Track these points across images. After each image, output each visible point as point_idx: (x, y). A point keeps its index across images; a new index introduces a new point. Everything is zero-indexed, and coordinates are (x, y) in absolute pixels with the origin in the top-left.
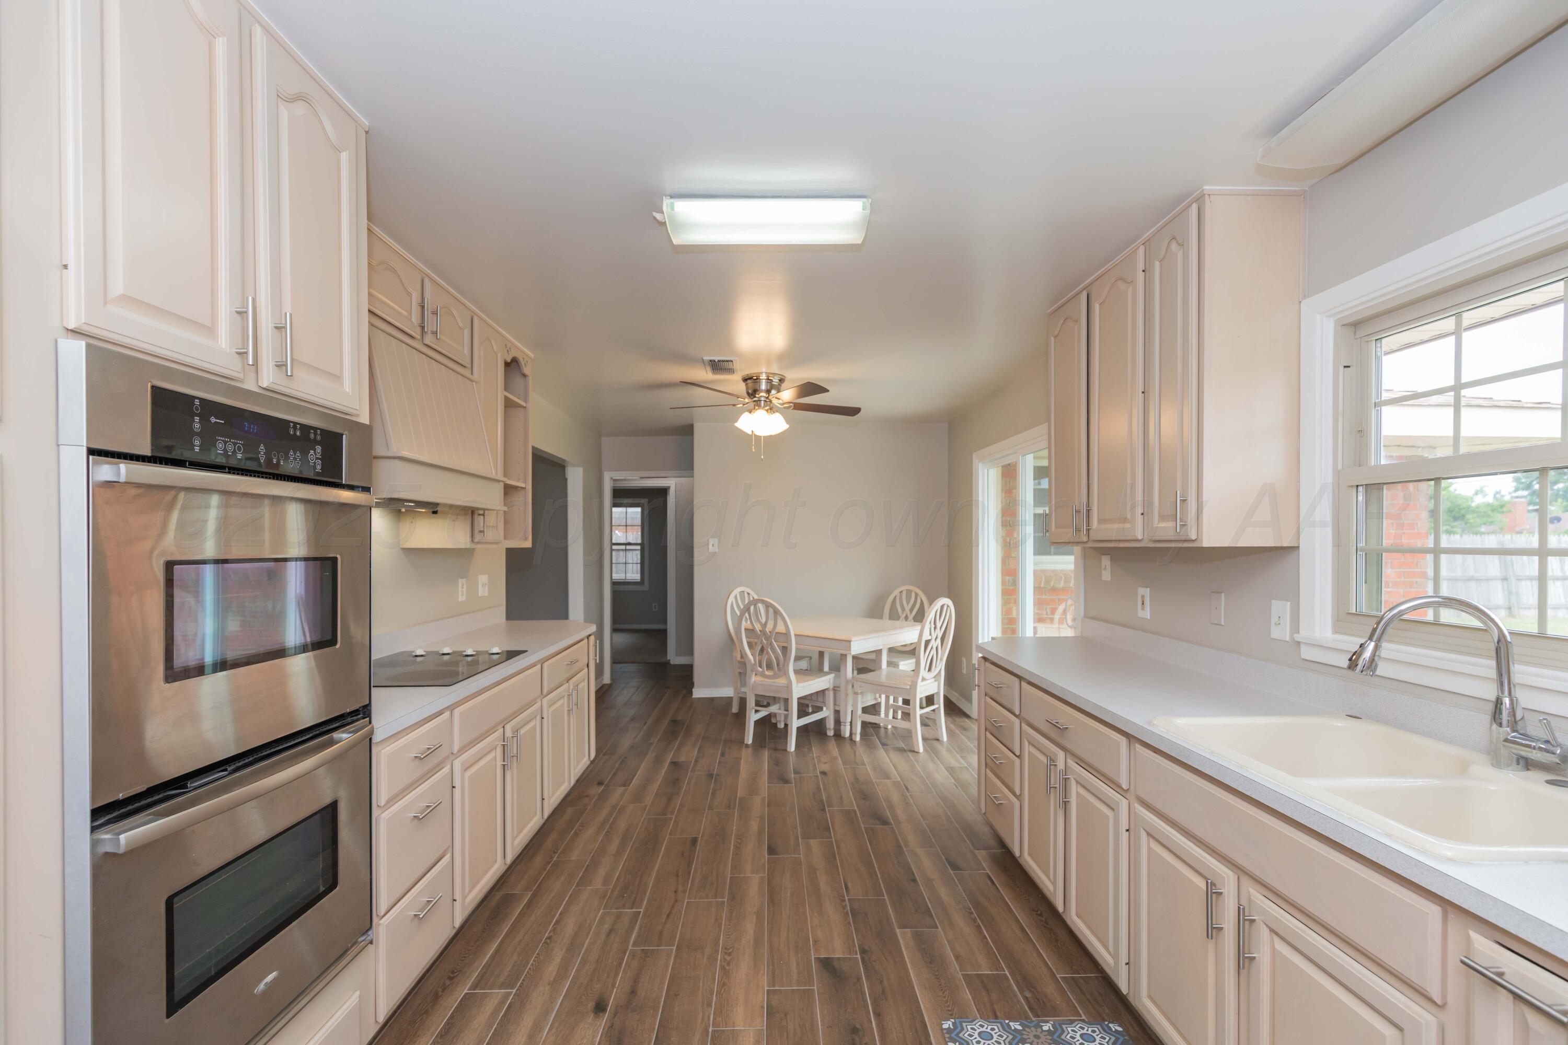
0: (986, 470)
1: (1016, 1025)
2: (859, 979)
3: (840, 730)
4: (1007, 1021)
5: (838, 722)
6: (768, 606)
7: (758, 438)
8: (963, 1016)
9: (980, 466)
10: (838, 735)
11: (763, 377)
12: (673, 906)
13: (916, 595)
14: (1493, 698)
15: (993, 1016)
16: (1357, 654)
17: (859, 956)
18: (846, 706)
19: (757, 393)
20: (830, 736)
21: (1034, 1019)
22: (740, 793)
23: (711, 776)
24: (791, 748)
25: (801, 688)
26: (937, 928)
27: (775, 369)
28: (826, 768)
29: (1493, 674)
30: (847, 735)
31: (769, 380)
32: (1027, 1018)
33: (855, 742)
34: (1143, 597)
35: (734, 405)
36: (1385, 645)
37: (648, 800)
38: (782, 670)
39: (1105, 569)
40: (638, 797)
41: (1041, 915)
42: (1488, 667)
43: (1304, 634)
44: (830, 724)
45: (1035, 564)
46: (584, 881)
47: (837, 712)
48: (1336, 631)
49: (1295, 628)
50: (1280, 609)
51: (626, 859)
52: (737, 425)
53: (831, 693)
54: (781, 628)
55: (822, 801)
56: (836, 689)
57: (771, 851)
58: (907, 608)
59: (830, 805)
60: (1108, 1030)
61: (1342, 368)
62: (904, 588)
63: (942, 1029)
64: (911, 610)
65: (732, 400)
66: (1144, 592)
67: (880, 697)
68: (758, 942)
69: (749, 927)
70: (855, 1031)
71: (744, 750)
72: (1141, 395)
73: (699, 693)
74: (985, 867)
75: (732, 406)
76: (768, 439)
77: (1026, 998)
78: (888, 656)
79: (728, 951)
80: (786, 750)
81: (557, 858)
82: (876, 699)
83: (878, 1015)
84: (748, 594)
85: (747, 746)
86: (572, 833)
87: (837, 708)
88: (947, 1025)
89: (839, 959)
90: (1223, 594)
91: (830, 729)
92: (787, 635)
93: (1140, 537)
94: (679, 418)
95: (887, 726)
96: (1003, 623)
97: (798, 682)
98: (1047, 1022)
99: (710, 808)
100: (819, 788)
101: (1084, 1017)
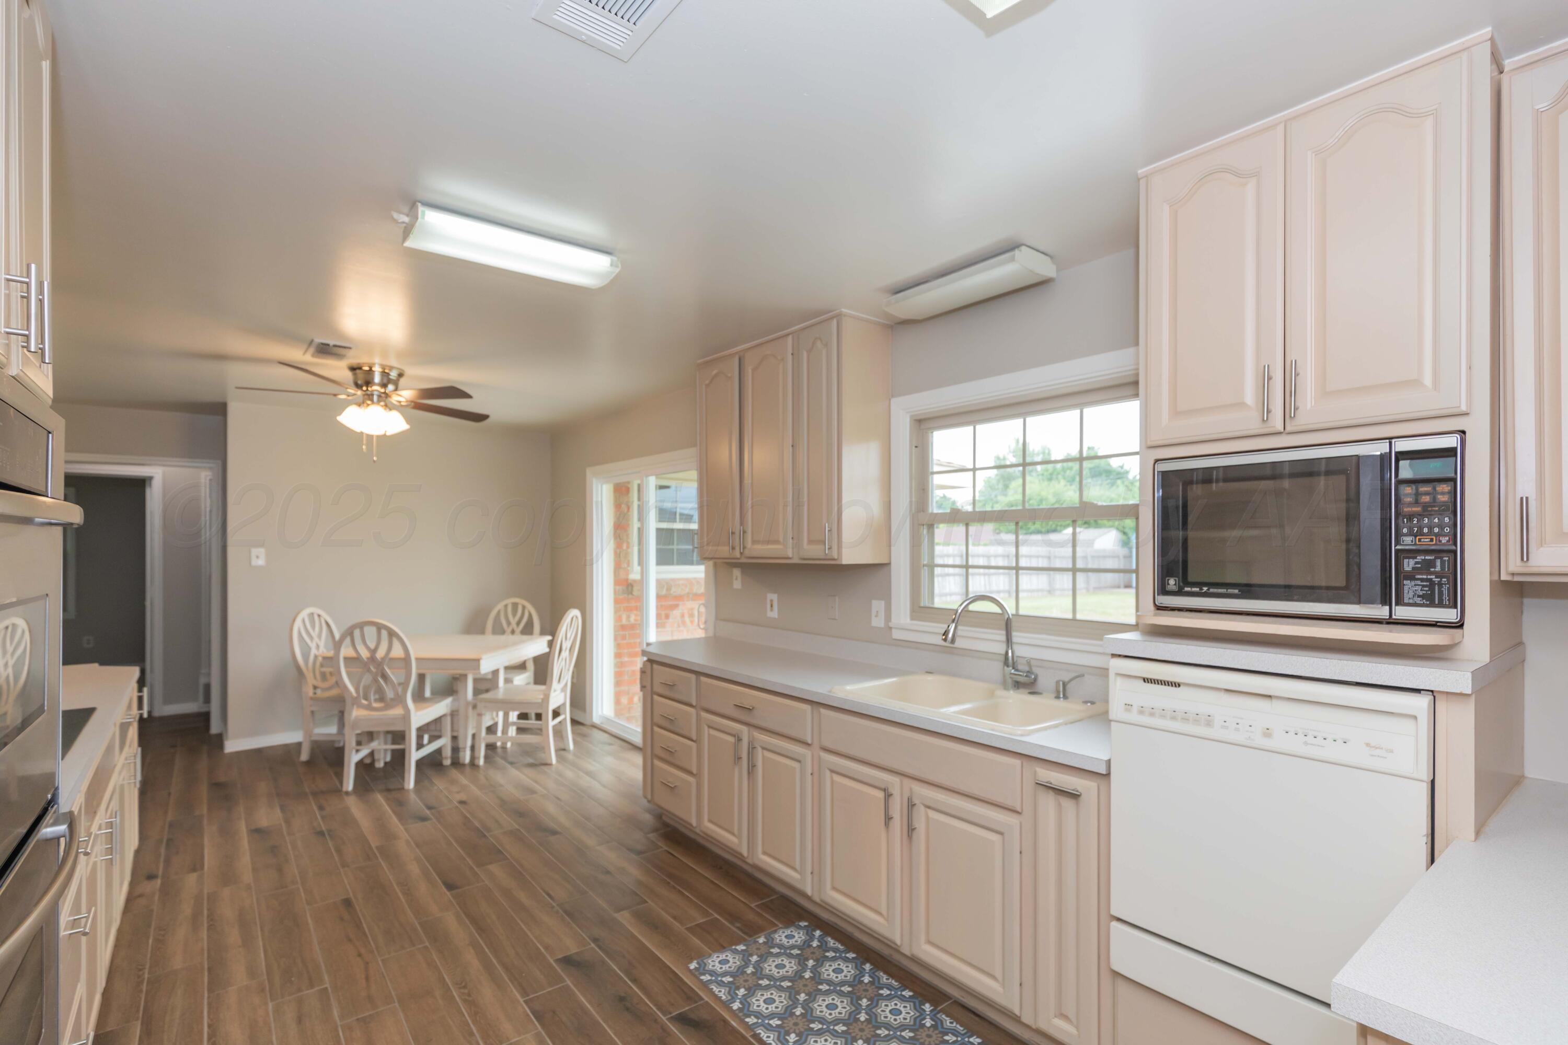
0: (600, 486)
1: (741, 947)
2: (603, 962)
3: (458, 758)
4: (734, 947)
5: (456, 750)
6: (379, 627)
7: (370, 437)
8: (700, 956)
9: (594, 481)
10: (456, 763)
11: (377, 369)
12: (367, 969)
13: (524, 607)
14: (1003, 652)
15: (722, 948)
16: (946, 633)
17: (593, 945)
18: (466, 729)
19: (370, 385)
20: (447, 766)
21: (750, 939)
22: (374, 842)
23: (321, 834)
24: (409, 784)
25: (420, 716)
26: (647, 902)
27: (393, 362)
28: (463, 797)
29: (1004, 638)
30: (467, 760)
31: (384, 374)
32: (745, 940)
33: (478, 766)
34: (772, 601)
35: (335, 395)
36: (959, 627)
37: (247, 876)
38: (400, 700)
39: (736, 579)
40: (227, 876)
41: (721, 868)
42: (1001, 635)
43: (894, 621)
44: (447, 752)
45: (657, 573)
46: (217, 982)
47: (454, 738)
48: (912, 618)
49: (888, 617)
50: (878, 606)
51: (264, 946)
52: (340, 418)
53: (449, 718)
54: (397, 652)
55: (477, 829)
56: (454, 714)
57: (450, 887)
58: (513, 621)
59: (489, 830)
60: (800, 927)
61: (914, 447)
62: (510, 601)
63: (690, 971)
64: (518, 623)
65: (333, 388)
66: (774, 597)
67: (497, 715)
68: (488, 967)
69: (470, 957)
70: (622, 999)
71: (346, 798)
72: (791, 448)
73: (232, 746)
74: (662, 846)
75: (332, 396)
76: (383, 438)
77: (738, 928)
78: (505, 673)
79: (462, 985)
80: (403, 789)
81: (149, 974)
82: (493, 719)
83: (634, 981)
84: (319, 616)
85: (347, 793)
86: (151, 941)
87: (455, 734)
88: (693, 966)
89: (576, 953)
90: (837, 598)
91: (446, 758)
92: (407, 659)
93: (790, 556)
94: (208, 396)
95: (506, 743)
96: (615, 631)
97: (417, 709)
98: (759, 937)
99: (344, 865)
100: (466, 817)
101: (780, 926)
